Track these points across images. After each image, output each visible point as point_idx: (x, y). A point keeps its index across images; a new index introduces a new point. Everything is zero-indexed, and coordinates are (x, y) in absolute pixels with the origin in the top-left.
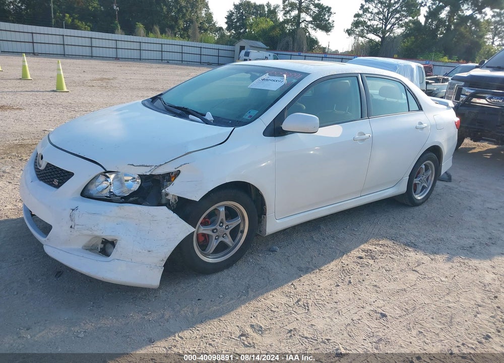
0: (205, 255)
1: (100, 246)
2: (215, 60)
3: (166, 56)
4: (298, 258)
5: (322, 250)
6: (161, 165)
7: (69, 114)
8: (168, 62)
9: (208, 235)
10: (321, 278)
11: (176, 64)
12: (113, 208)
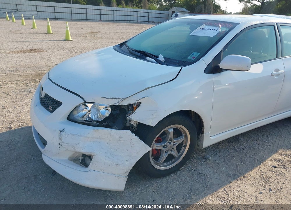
0: (157, 164)
1: (81, 158)
2: (157, 20)
3: (129, 18)
4: (226, 165)
5: (243, 158)
6: (126, 98)
7: (71, 54)
8: (129, 22)
9: (160, 150)
10: (247, 185)
11: (134, 23)
12: (90, 131)
